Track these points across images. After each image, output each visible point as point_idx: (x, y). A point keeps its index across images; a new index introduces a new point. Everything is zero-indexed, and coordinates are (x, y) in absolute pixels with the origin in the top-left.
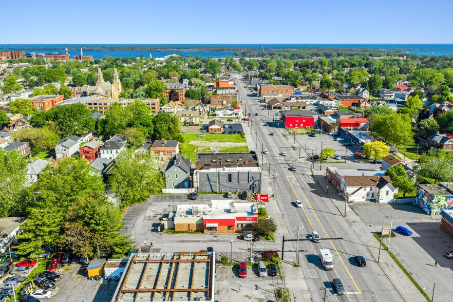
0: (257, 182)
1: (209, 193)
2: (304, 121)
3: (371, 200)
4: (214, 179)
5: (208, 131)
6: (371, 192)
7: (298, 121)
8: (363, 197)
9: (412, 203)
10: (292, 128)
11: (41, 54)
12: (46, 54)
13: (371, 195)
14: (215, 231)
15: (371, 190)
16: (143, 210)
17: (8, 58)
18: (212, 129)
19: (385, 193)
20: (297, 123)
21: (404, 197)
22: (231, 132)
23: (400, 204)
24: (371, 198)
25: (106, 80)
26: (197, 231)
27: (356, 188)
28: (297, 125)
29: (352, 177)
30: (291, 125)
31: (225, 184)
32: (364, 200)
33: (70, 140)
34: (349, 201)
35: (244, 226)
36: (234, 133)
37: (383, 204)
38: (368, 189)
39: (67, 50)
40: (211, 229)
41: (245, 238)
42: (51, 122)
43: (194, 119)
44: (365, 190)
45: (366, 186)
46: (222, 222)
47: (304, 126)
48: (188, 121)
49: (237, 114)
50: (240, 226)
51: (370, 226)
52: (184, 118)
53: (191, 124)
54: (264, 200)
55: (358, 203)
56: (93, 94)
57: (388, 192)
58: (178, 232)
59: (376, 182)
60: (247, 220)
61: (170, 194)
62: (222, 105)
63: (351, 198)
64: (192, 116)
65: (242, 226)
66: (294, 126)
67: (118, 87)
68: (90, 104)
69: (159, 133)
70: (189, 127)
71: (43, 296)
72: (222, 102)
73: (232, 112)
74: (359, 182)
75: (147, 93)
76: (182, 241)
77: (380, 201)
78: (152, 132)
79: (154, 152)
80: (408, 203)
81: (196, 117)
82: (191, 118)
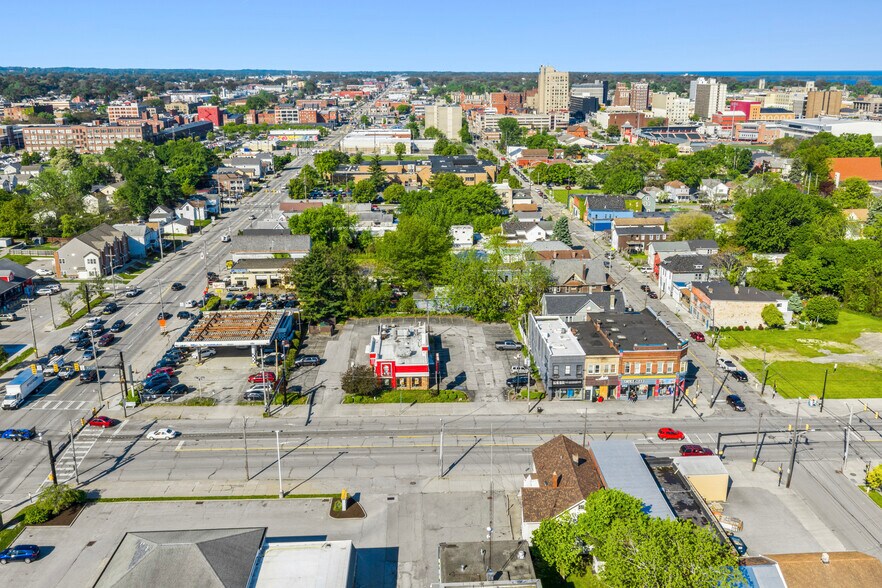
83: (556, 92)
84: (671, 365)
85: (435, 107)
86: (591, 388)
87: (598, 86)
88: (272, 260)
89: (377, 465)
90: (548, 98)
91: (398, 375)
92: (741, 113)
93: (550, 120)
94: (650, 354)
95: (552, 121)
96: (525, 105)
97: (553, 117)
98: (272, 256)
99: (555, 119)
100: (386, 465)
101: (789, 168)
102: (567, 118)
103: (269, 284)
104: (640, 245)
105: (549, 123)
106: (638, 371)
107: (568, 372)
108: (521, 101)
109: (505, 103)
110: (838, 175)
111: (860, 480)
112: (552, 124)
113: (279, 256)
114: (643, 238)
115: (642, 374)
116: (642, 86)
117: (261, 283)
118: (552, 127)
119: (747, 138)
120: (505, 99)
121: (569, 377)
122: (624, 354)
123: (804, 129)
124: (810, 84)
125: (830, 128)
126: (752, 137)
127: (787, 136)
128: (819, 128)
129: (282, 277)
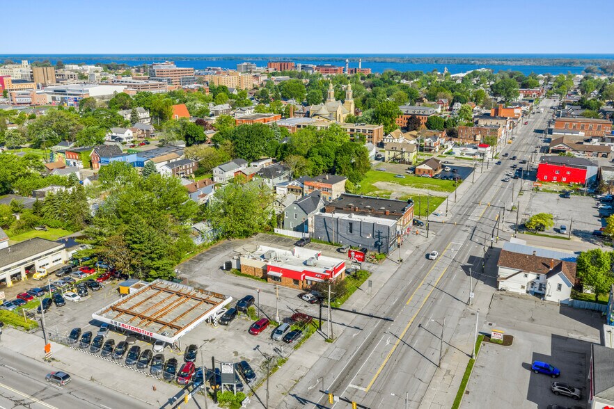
0: (384, 239)
1: (324, 242)
2: (568, 173)
3: (536, 294)
4: (332, 226)
5: (414, 173)
6: (538, 282)
7: (557, 172)
8: (523, 287)
9: (600, 312)
10: (546, 182)
11: (312, 66)
12: (317, 66)
13: (537, 286)
14: (279, 282)
15: (538, 278)
16: (236, 245)
17: (275, 70)
18: (420, 170)
19: (556, 287)
20: (556, 175)
21: (597, 301)
22: (445, 177)
23: (579, 309)
24: (537, 290)
25: (337, 100)
26: (262, 278)
27: (512, 271)
28: (555, 178)
29: (515, 254)
30: (546, 177)
31: (344, 234)
32: (524, 291)
33: (233, 163)
34: (499, 288)
35: (314, 283)
36: (447, 179)
37: (552, 303)
38: (532, 276)
39: (347, 61)
40: (275, 278)
41: (304, 297)
42: (228, 142)
43: (406, 154)
44: (526, 276)
45: (529, 270)
46: (287, 273)
47: (568, 182)
48: (398, 157)
49: (483, 154)
50: (309, 283)
51: (490, 324)
52: (393, 152)
53: (402, 161)
54: (359, 259)
55: (513, 293)
56: (315, 115)
57: (560, 285)
58: (244, 275)
59: (549, 267)
60: (317, 277)
61: (281, 235)
62: (475, 140)
63: (502, 285)
64: (404, 150)
65: (311, 284)
66: (550, 180)
67: (350, 108)
68: (299, 126)
69: (340, 167)
70: (398, 164)
71: (71, 299)
72: (475, 136)
73: (475, 151)
74: (523, 262)
75: (373, 117)
76: (238, 285)
77: (547, 298)
78: (332, 164)
79: (307, 187)
80: (593, 310)
81: (409, 152)
82: (402, 153)
84: (412, 214)
86: (397, 240)
94: (409, 211)
101: (129, 116)
110: (177, 116)
114: (184, 168)
115: (407, 223)
119: (24, 102)
121: (394, 238)
123: (68, 92)
124: (25, 62)
125: (88, 91)
126: (29, 101)
127: (54, 99)
128: (81, 91)
129: (22, 269)
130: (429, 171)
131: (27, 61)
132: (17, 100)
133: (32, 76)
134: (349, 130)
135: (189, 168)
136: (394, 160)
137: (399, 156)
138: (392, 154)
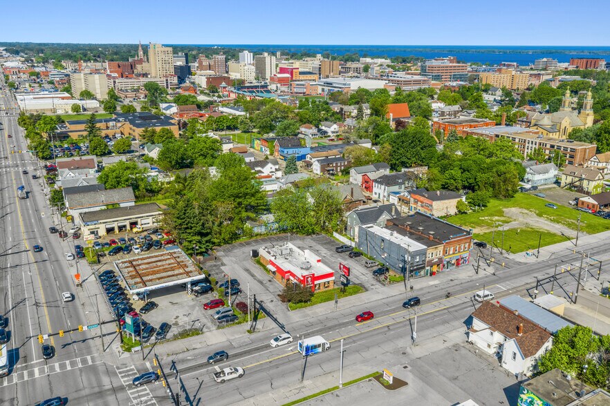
4: (370, 239)
5: (577, 204)
8: (489, 346)
17: (578, 67)
18: (583, 203)
19: (511, 354)
27: (484, 325)
29: (496, 308)
31: (378, 249)
33: (372, 166)
34: (469, 341)
43: (585, 182)
44: (491, 334)
45: (497, 328)
51: (405, 367)
52: (571, 177)
53: (580, 190)
57: (514, 354)
63: (472, 337)
64: (583, 176)
68: (497, 136)
70: (575, 193)
74: (497, 319)
76: (247, 270)
77: (503, 365)
79: (413, 200)
81: (589, 180)
82: (581, 179)
83: (165, 62)
84: (467, 245)
85: (82, 75)
86: (429, 268)
87: (181, 57)
88: (105, 210)
89: (368, 347)
90: (159, 65)
91: (316, 282)
92: (288, 75)
93: (165, 82)
94: (458, 241)
95: (167, 83)
96: (135, 71)
97: (167, 80)
98: (105, 207)
99: (169, 82)
100: (373, 346)
101: (356, 111)
102: (175, 80)
103: (117, 230)
104: (333, 170)
105: (165, 84)
106: (451, 252)
107: (418, 260)
108: (132, 68)
109: (120, 70)
110: (391, 114)
111: (597, 292)
112: (167, 85)
113: (110, 207)
114: (334, 165)
115: (454, 253)
116: (222, 57)
117: (110, 231)
118: (167, 87)
119: (300, 91)
120: (119, 67)
121: (418, 263)
122: (447, 243)
123: (334, 85)
124: (319, 56)
125: (350, 84)
126: (302, 91)
127: (323, 90)
128: (345, 84)
129: (127, 223)
130: (594, 205)
131: (320, 55)
132: (295, 90)
133: (320, 68)
134: (548, 146)
135: (341, 166)
136: (571, 186)
137: (577, 184)
138: (569, 179)
